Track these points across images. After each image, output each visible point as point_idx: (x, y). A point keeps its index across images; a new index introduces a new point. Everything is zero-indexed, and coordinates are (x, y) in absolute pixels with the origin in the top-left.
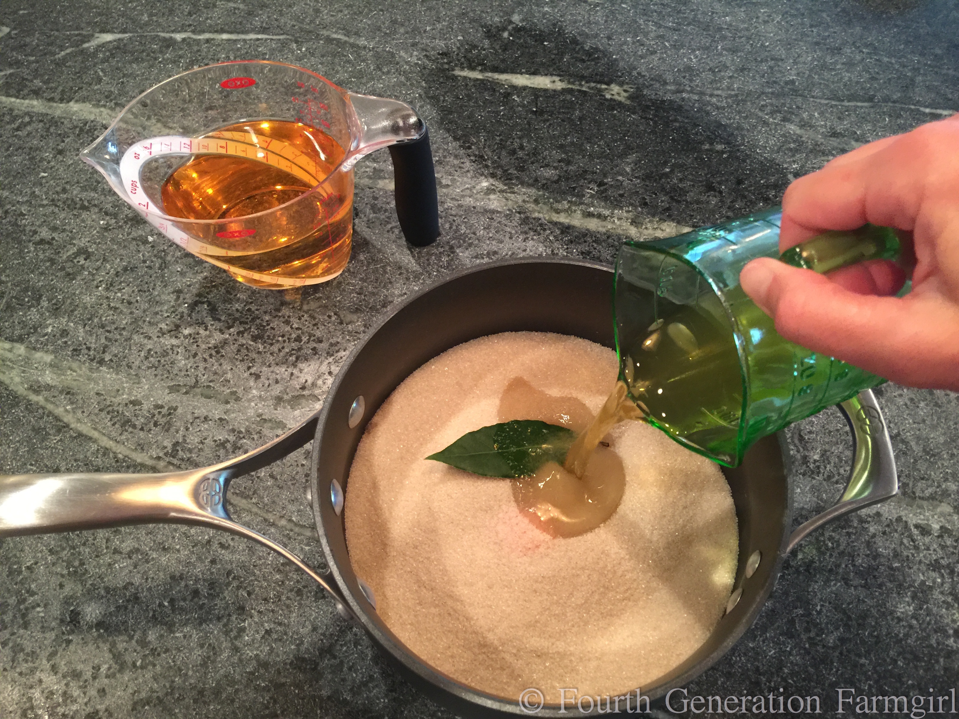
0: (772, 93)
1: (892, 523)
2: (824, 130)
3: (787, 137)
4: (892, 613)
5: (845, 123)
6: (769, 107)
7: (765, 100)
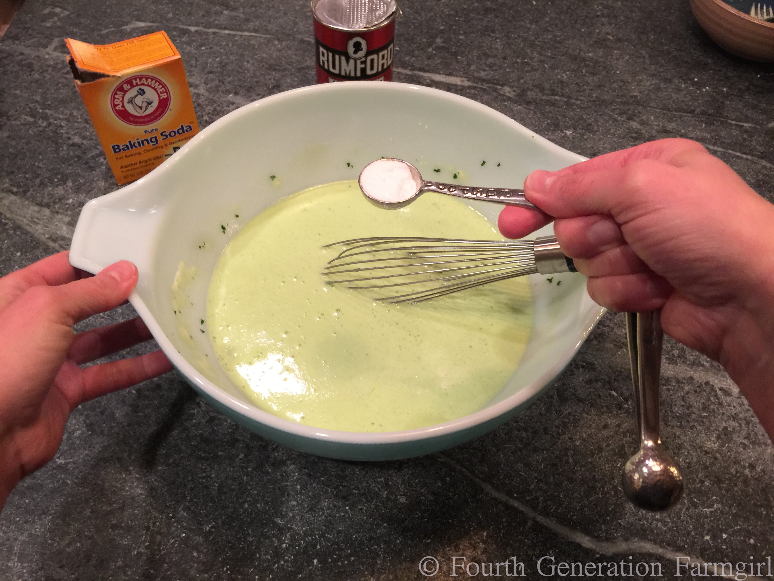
0: (621, 102)
1: (702, 386)
2: (657, 128)
3: (630, 130)
4: (700, 447)
5: (673, 124)
6: (618, 110)
7: (615, 106)
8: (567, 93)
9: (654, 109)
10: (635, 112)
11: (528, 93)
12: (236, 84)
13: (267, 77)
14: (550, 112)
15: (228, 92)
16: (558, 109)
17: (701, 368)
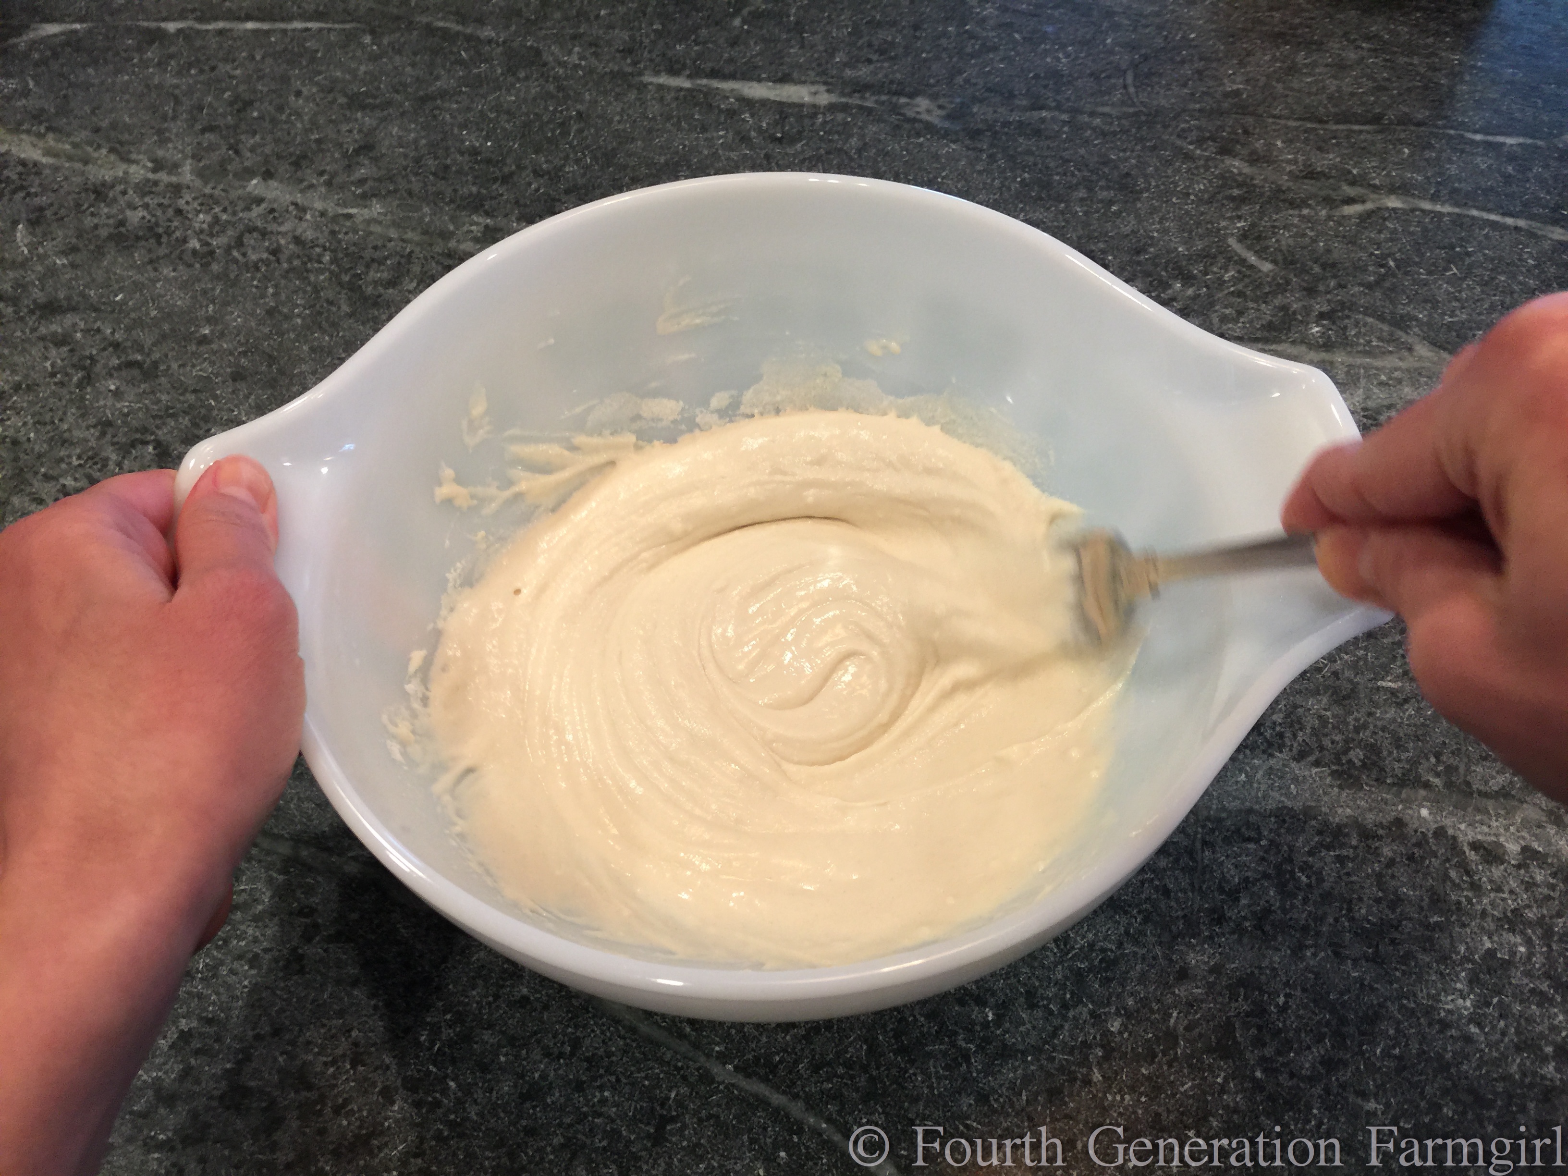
0: (1200, 110)
1: (1427, 843)
2: (1294, 167)
3: (1227, 179)
4: (1429, 1011)
5: (1331, 156)
6: (1194, 133)
7: (1188, 122)
8: (1068, 100)
9: (1283, 122)
10: (1237, 134)
11: (975, 110)
12: (268, 150)
13: (344, 128)
14: (1029, 152)
15: (250, 173)
16: (1048, 142)
17: (1422, 793)
